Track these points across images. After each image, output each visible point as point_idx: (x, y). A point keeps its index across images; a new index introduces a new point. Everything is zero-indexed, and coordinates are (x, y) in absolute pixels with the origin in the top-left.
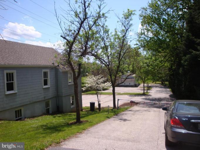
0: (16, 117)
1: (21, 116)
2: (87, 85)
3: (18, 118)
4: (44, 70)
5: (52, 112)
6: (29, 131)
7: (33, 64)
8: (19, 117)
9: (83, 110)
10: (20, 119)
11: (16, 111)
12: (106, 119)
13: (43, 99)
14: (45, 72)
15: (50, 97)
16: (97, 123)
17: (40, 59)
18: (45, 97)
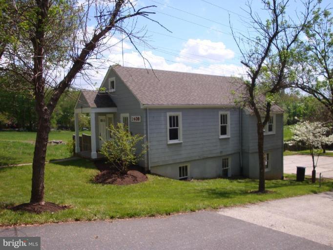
0: (180, 176)
1: (187, 175)
2: (297, 138)
3: (182, 178)
4: (221, 113)
5: (232, 175)
6: (189, 193)
7: (205, 103)
8: (183, 176)
9: (285, 179)
10: (185, 179)
11: (180, 168)
12: (308, 194)
13: (219, 155)
14: (224, 116)
15: (229, 153)
16: (288, 196)
17: (216, 96)
18: (221, 152)
